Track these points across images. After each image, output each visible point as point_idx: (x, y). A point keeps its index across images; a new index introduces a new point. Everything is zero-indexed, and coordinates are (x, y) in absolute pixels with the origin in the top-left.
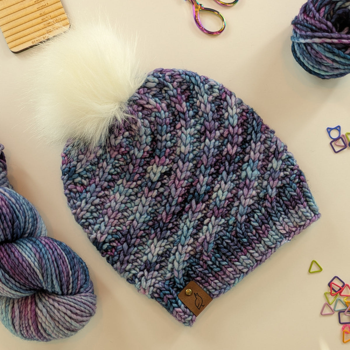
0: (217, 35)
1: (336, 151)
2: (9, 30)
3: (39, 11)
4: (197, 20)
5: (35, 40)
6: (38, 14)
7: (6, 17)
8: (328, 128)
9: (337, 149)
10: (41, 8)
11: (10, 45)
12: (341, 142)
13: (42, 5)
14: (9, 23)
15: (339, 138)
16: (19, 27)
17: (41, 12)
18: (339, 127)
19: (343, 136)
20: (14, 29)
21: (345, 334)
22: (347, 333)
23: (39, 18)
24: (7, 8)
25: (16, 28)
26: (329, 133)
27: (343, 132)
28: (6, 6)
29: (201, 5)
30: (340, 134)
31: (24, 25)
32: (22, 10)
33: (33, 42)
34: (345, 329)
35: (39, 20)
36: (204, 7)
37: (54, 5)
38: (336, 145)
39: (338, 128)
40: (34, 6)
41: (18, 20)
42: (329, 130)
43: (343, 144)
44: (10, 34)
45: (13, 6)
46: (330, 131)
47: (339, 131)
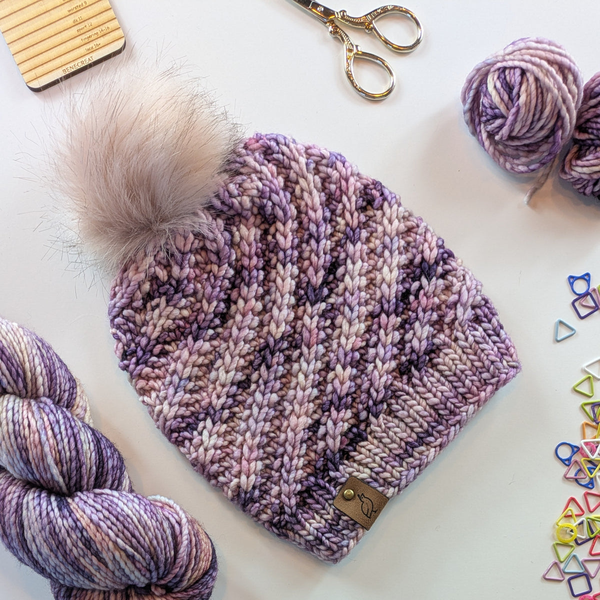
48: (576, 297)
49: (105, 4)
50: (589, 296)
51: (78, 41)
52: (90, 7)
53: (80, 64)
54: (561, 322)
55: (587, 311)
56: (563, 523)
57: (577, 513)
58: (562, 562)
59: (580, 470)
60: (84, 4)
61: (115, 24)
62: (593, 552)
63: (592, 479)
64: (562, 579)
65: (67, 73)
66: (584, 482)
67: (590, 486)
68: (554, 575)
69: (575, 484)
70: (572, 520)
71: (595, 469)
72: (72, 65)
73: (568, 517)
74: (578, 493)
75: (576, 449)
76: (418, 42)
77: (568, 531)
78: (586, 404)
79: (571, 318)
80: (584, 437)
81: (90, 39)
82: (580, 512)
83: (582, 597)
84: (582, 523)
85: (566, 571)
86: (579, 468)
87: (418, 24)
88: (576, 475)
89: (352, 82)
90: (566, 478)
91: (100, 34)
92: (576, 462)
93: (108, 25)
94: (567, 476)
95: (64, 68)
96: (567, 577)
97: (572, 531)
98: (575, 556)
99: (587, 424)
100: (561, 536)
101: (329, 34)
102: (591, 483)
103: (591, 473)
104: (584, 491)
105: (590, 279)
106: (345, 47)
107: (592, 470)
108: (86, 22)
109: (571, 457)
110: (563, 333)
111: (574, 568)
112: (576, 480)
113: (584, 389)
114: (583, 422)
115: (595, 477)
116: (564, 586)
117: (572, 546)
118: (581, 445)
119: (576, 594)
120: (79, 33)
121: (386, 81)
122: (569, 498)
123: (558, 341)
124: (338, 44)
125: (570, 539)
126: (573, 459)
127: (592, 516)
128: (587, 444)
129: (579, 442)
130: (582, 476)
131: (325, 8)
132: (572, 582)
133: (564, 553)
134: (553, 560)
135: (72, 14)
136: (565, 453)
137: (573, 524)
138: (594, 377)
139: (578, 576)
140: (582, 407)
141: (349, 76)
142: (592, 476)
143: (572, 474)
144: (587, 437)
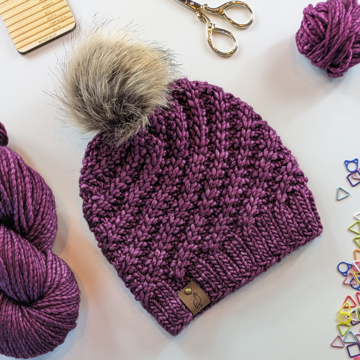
1: (354, 184)
2: (16, 32)
5: (42, 39)
7: (12, 18)
8: (346, 161)
9: (354, 182)
10: (46, 7)
11: (18, 46)
12: (357, 176)
13: (47, 4)
14: (16, 24)
15: (356, 171)
16: (25, 27)
17: (47, 11)
18: (357, 160)
20: (20, 29)
23: (45, 17)
25: (22, 28)
26: (347, 166)
30: (357, 167)
32: (27, 11)
33: (39, 42)
35: (45, 19)
38: (353, 178)
39: (355, 161)
40: (39, 5)
41: (24, 20)
42: (347, 163)
44: (16, 35)
47: (357, 164)
48: (350, 173)
49: (64, 3)
50: (357, 173)
51: (48, 25)
52: (55, 5)
53: (49, 38)
54: (340, 189)
55: (357, 182)
56: (343, 312)
57: (352, 305)
58: (343, 336)
59: (353, 279)
61: (70, 14)
64: (343, 346)
65: (41, 43)
66: (355, 287)
67: (359, 289)
68: (338, 343)
69: (350, 287)
70: (348, 310)
72: (44, 38)
73: (346, 308)
74: (353, 293)
75: (350, 266)
76: (251, 22)
77: (346, 316)
78: (357, 239)
79: (346, 187)
80: (355, 259)
81: (55, 23)
82: (354, 305)
83: (355, 357)
84: (354, 312)
85: (346, 341)
86: (352, 278)
87: (251, 11)
88: (351, 282)
89: (211, 46)
90: (344, 284)
91: (61, 20)
92: (351, 274)
93: (66, 15)
94: (345, 283)
95: (40, 40)
96: (346, 345)
97: (348, 317)
98: (351, 332)
99: (357, 251)
100: (342, 320)
101: (197, 18)
104: (356, 292)
105: (358, 163)
106: (207, 26)
108: (53, 14)
109: (347, 271)
110: (342, 195)
111: (350, 339)
112: (351, 285)
113: (356, 229)
114: (354, 250)
116: (344, 350)
117: (349, 326)
118: (353, 264)
119: (352, 355)
120: (49, 20)
121: (232, 45)
122: (346, 296)
123: (339, 200)
124: (203, 24)
125: (347, 322)
128: (357, 263)
129: (352, 262)
130: (354, 282)
131: (195, 3)
132: (349, 348)
133: (344, 330)
134: (337, 334)
135: (44, 9)
136: (343, 268)
137: (349, 312)
139: (353, 344)
140: (354, 241)
141: (210, 42)
143: (348, 281)
144: (357, 259)
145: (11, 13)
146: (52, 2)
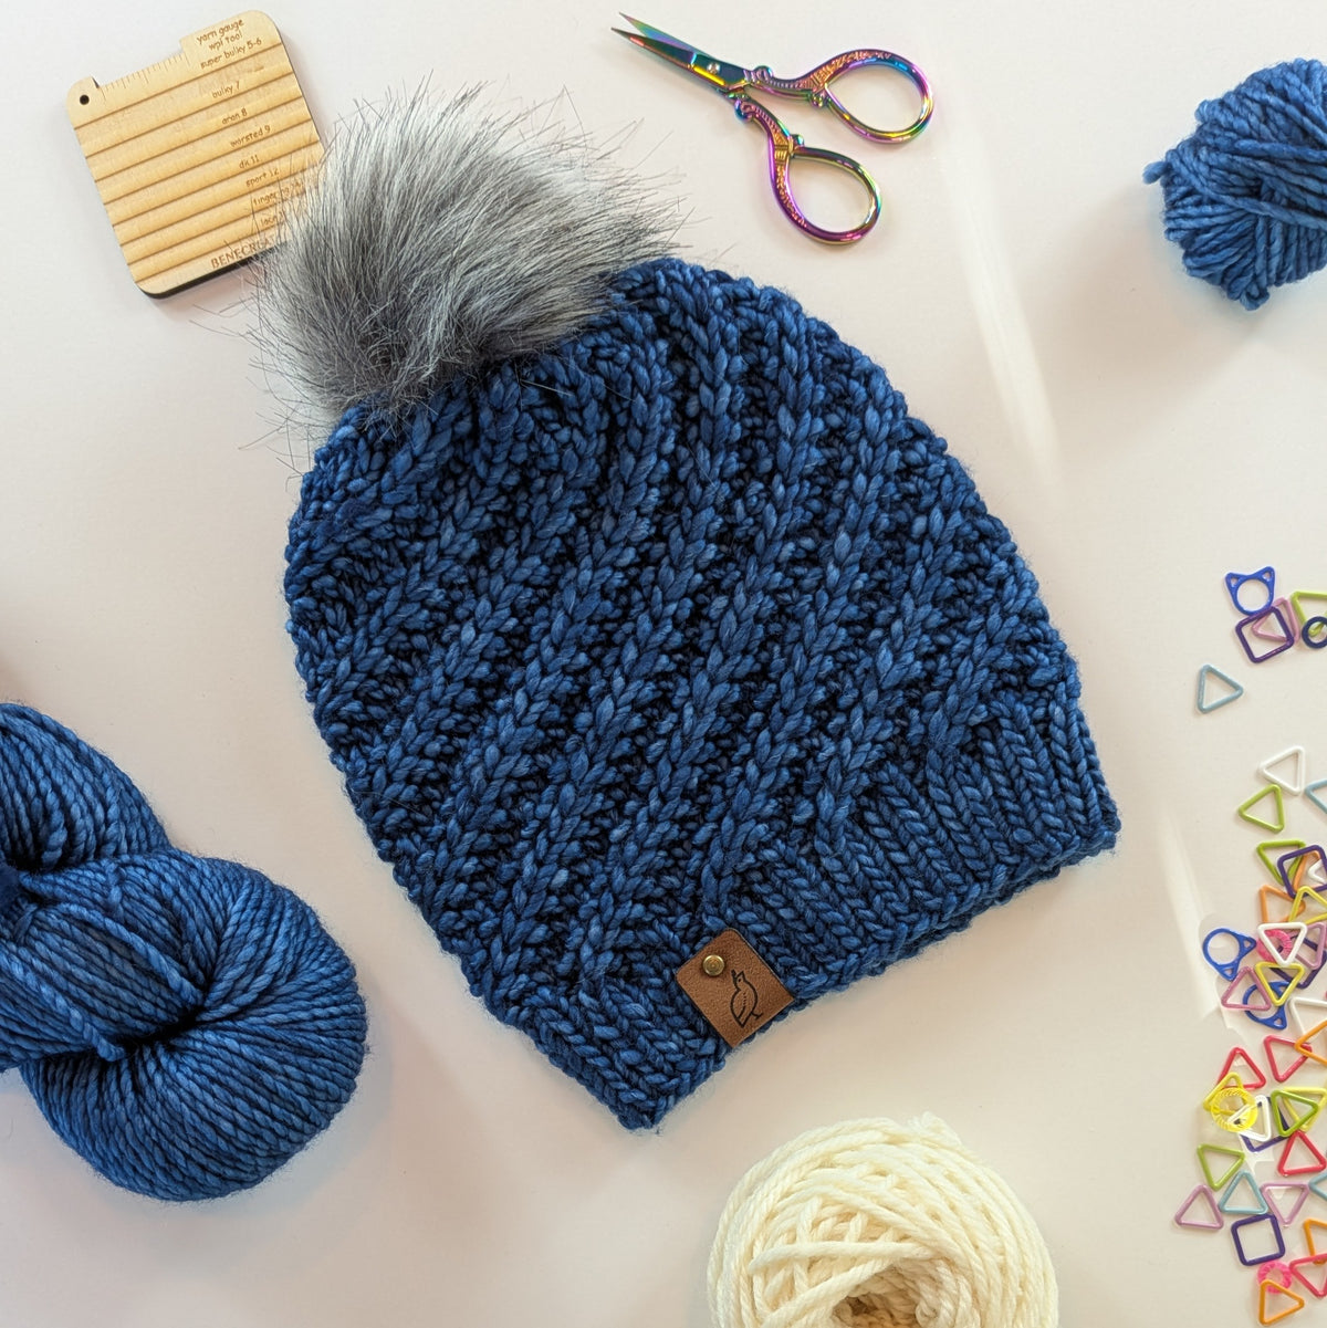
0: (852, 243)
1: (1258, 655)
2: (136, 220)
3: (238, 153)
4: (781, 192)
5: (223, 252)
6: (233, 163)
7: (125, 173)
8: (1231, 576)
9: (1260, 649)
10: (245, 142)
11: (139, 270)
12: (1273, 626)
13: (247, 133)
14: (137, 195)
15: (1268, 610)
16: (169, 206)
17: (246, 155)
18: (1269, 571)
19: (1284, 603)
20: (150, 214)
21: (1267, 1295)
22: (1275, 1290)
23: (238, 178)
24: (130, 143)
25: (159, 210)
26: (1233, 592)
27: (1283, 591)
28: (126, 133)
29: (795, 137)
30: (1271, 597)
31: (185, 200)
32: (178, 151)
33: (214, 261)
34: (1268, 1276)
35: (239, 184)
36: (808, 145)
37: (289, 132)
38: (1258, 635)
39: (1266, 577)
40: (220, 134)
41: (166, 183)
42: (1234, 582)
43: (1282, 634)
44: (137, 233)
45: (148, 136)
46: (1238, 586)
47: (1270, 586)
48: (1243, 617)
49: (307, 132)
50: (1273, 616)
51: (245, 204)
52: (276, 138)
53: (247, 248)
54: (1211, 671)
55: (1269, 647)
57: (1249, 1082)
58: (1216, 1189)
59: (1255, 988)
60: (264, 131)
62: (1287, 1168)
63: (1281, 1008)
64: (1217, 1224)
65: (220, 266)
66: (1264, 1016)
67: (1277, 1023)
68: (1200, 1215)
69: (1247, 1019)
71: (1286, 986)
72: (230, 250)
74: (1252, 1038)
75: (1247, 945)
78: (1268, 847)
79: (1231, 661)
80: (1264, 919)
81: (272, 201)
82: (1256, 1080)
83: (1265, 1265)
84: (1260, 1105)
85: (1227, 1207)
86: (1252, 984)
88: (1245, 1001)
90: (1226, 1006)
92: (1250, 973)
94: (1229, 1002)
95: (215, 255)
96: (1229, 1222)
98: (1246, 1177)
99: (1270, 892)
102: (1280, 1018)
103: (1279, 995)
104: (1264, 1033)
105: (1273, 581)
107: (1281, 989)
108: (266, 167)
109: (1237, 962)
110: (1216, 693)
111: (1243, 1202)
112: (1249, 1013)
113: (1264, 813)
114: (1261, 886)
115: (1288, 1002)
116: (1221, 1240)
117: (1238, 1155)
118: (1257, 934)
119: (1249, 1258)
120: (250, 188)
122: (1231, 1049)
123: (1204, 711)
126: (1241, 966)
127: (1285, 1088)
128: (1270, 933)
129: (1258, 931)
130: (1260, 1002)
132: (1241, 1232)
133: (1221, 1168)
134: (1195, 1181)
135: (239, 149)
136: (1225, 950)
138: (1284, 789)
139: (1253, 1219)
140: (1261, 851)
142: (1279, 1002)
143: (1237, 997)
144: (1269, 918)
145: (123, 156)
146: (268, 128)
